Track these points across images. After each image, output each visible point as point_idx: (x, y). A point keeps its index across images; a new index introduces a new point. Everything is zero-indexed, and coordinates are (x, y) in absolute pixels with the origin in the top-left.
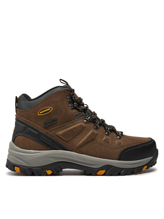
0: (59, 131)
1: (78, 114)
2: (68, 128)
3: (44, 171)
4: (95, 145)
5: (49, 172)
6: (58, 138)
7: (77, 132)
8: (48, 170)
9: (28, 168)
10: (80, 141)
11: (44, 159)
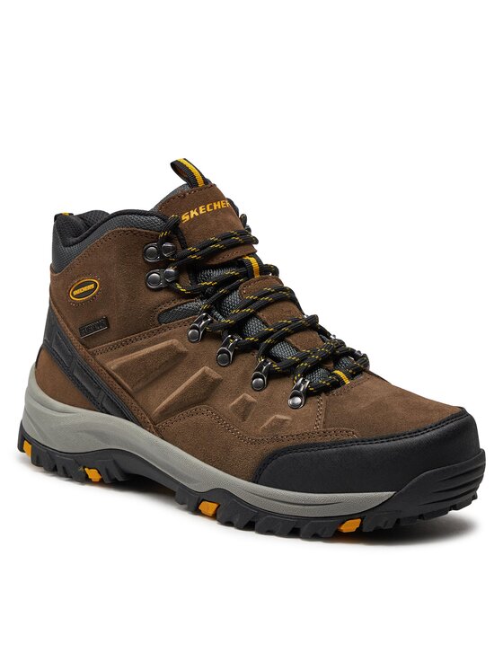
0: (112, 358)
1: (173, 308)
2: (134, 351)
3: (81, 469)
4: (202, 417)
5: (93, 474)
6: (111, 379)
7: (156, 369)
8: (90, 468)
9: (48, 452)
10: (165, 399)
11: (80, 434)
